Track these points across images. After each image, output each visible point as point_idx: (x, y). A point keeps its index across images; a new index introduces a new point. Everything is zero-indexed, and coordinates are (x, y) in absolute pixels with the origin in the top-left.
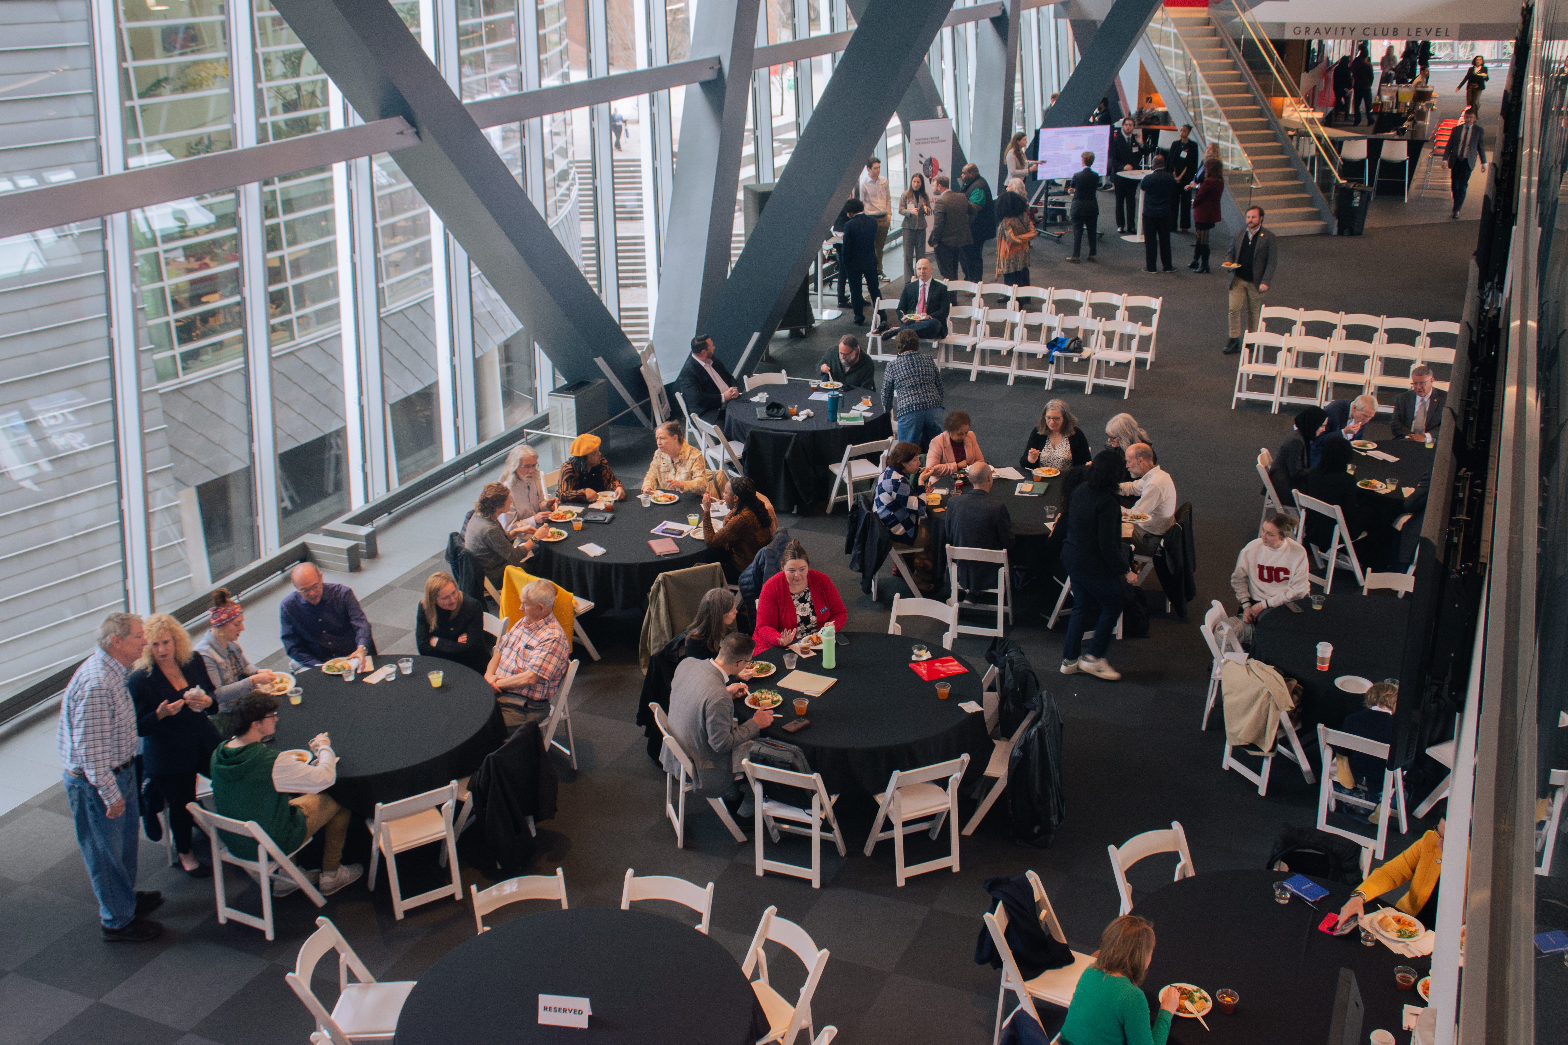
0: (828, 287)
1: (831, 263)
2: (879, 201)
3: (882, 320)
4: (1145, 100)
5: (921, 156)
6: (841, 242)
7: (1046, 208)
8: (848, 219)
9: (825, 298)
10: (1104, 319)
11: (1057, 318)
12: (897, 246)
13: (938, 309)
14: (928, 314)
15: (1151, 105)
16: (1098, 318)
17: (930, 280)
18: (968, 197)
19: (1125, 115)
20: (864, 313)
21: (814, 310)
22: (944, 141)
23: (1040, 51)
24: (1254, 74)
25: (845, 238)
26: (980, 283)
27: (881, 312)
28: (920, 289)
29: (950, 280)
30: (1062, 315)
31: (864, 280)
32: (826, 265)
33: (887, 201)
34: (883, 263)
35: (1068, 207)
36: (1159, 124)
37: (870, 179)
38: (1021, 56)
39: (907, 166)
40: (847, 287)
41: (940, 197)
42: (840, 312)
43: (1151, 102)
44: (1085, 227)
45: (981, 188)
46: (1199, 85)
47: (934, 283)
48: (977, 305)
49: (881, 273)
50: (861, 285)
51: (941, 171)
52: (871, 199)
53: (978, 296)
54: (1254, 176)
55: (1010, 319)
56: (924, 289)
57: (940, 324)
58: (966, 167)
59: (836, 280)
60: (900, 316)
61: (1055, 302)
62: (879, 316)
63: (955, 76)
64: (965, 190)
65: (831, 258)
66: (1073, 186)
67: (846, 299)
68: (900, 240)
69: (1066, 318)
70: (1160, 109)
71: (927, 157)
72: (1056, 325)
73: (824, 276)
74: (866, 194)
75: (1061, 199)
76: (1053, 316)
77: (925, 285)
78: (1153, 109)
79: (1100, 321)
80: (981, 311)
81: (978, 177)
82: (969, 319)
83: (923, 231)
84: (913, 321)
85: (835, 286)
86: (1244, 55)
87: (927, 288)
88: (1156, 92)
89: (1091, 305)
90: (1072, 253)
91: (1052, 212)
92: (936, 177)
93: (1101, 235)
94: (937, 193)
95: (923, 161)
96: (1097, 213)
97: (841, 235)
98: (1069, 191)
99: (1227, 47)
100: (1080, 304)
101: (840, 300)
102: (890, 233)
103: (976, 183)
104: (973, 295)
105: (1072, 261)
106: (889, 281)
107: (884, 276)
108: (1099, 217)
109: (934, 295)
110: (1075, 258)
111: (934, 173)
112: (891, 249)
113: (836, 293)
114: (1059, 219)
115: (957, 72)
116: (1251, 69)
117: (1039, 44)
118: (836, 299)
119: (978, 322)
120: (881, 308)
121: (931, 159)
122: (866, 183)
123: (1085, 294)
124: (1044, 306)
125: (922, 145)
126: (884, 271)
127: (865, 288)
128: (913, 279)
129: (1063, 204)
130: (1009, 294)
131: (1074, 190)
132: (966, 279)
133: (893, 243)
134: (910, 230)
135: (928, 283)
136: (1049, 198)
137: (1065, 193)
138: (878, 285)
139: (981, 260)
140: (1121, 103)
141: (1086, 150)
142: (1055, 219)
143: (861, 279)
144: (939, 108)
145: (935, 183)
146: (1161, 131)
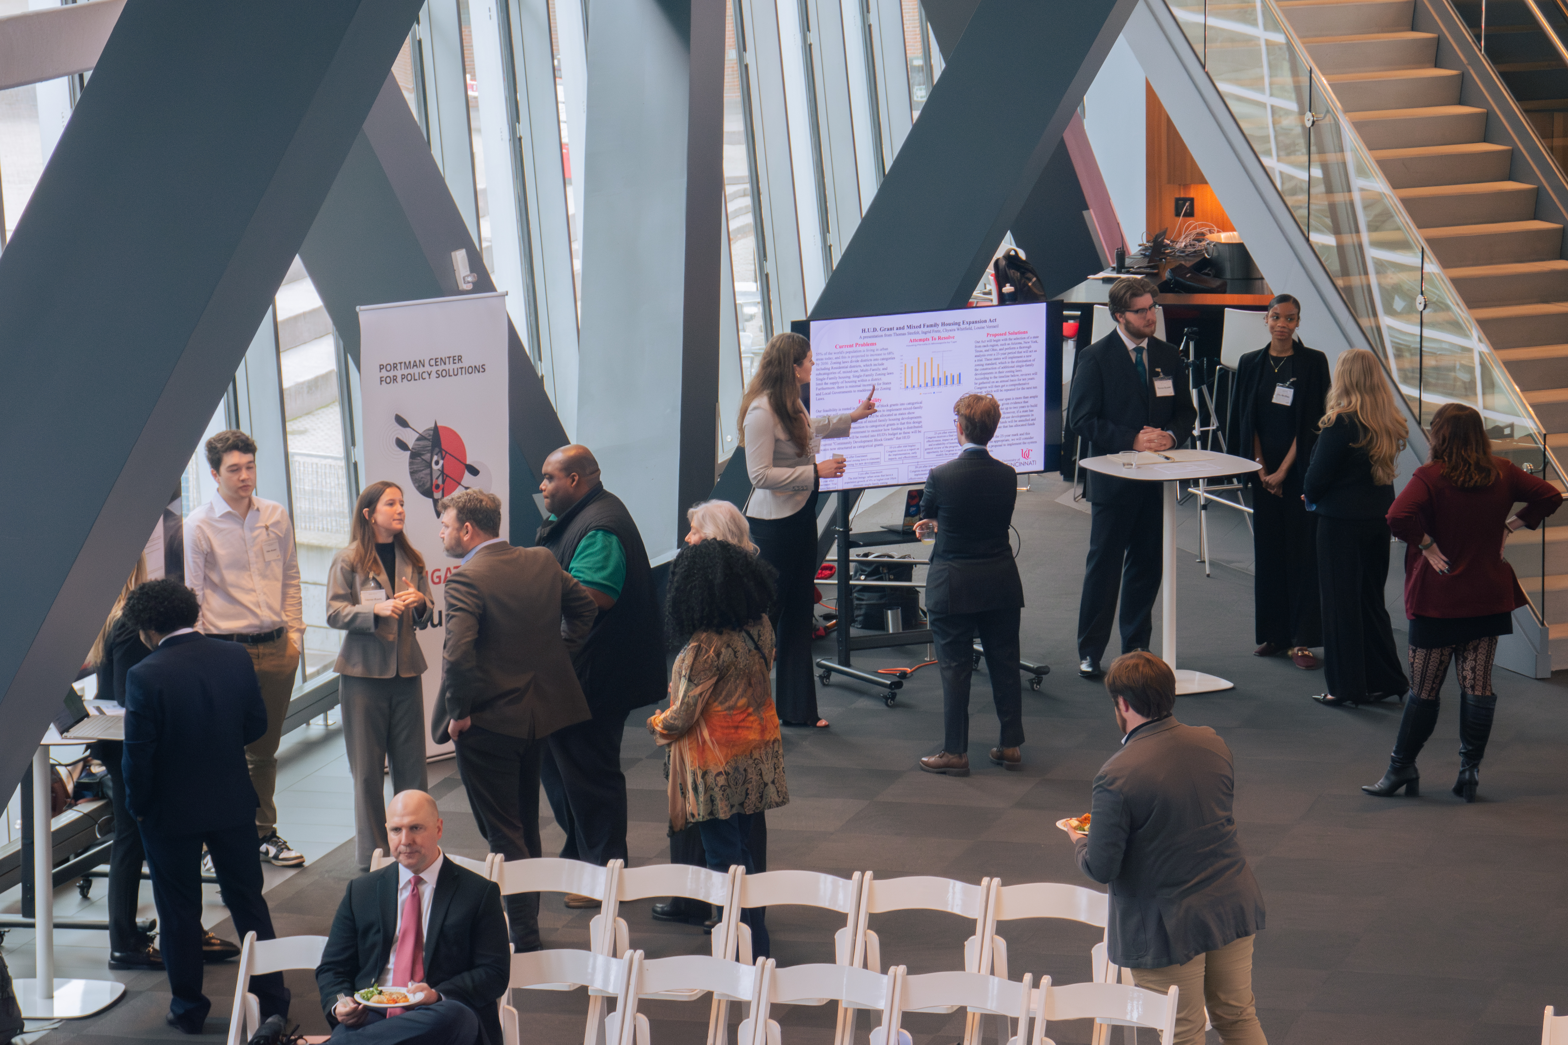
0: (75, 896)
1: (86, 807)
2: (258, 583)
3: (265, 1013)
4: (1170, 207)
5: (402, 422)
6: (119, 734)
7: (845, 591)
8: (145, 652)
9: (62, 937)
10: (1046, 980)
11: (885, 979)
12: (329, 736)
13: (470, 966)
14: (432, 985)
15: (1194, 225)
16: (1028, 977)
17: (438, 863)
18: (565, 562)
19: (1109, 258)
20: (207, 989)
21: (18, 986)
22: (480, 369)
23: (808, 49)
24: (1527, 111)
25: (133, 722)
26: (616, 864)
27: (258, 984)
28: (404, 896)
29: (510, 857)
30: (902, 969)
31: (208, 867)
32: (69, 816)
33: (285, 586)
34: (277, 800)
35: (919, 579)
36: (1222, 290)
37: (223, 507)
38: (745, 69)
39: (358, 453)
40: (146, 891)
41: (465, 564)
42: (120, 988)
43: (1190, 214)
44: (978, 647)
45: (607, 530)
46: (1349, 157)
47: (449, 872)
48: (608, 946)
49: (272, 838)
50: (199, 880)
51: (474, 472)
52: (230, 576)
53: (609, 910)
54: (1550, 454)
55: (722, 990)
56: (416, 898)
57: (472, 1019)
58: (557, 457)
59: (105, 868)
60: (328, 1000)
61: (877, 922)
62: (253, 1000)
63: (516, 142)
64: (553, 536)
65: (82, 791)
66: (931, 513)
67: (142, 936)
68: (335, 716)
69: (913, 978)
70: (1224, 237)
71: (422, 424)
72: (881, 1004)
73: (58, 857)
74: (210, 559)
75: (897, 552)
76: (873, 974)
77: (418, 881)
78: (1200, 237)
79: (1036, 984)
80: (617, 967)
81: (597, 492)
82: (582, 994)
83: (414, 685)
84: (380, 1013)
85: (101, 889)
86: (1492, 53)
87: (428, 893)
88: (1202, 181)
89: (1004, 928)
90: (941, 739)
91: (868, 599)
92: (458, 492)
93: (1040, 673)
94: (458, 550)
95: (410, 439)
96: (1019, 602)
97: (115, 711)
98: (916, 527)
99: (1431, 26)
100: (966, 927)
101: (116, 944)
102: (300, 689)
103: (590, 514)
104: (594, 906)
105: (941, 770)
106: (299, 865)
107: (283, 846)
108: (1023, 612)
109: (452, 920)
110: (953, 759)
111: (450, 480)
112: (309, 748)
113: (104, 917)
114: (892, 620)
115: (523, 129)
116: (1519, 97)
117: (805, 27)
118: (104, 939)
119: (611, 1003)
120: (263, 968)
121: (436, 429)
122: (209, 521)
123: (978, 892)
124: (843, 938)
125: (402, 386)
126: (281, 828)
127: (211, 894)
128: (379, 862)
129: (903, 570)
130: (714, 899)
131: (934, 524)
132: (570, 852)
133: (317, 726)
134: (367, 682)
135: (431, 876)
136: (854, 554)
137: (906, 535)
138: (259, 881)
139: (622, 778)
140: (1092, 217)
141: (969, 387)
142: (882, 625)
143: (199, 858)
144: (460, 258)
145: (450, 515)
146: (1230, 314)
